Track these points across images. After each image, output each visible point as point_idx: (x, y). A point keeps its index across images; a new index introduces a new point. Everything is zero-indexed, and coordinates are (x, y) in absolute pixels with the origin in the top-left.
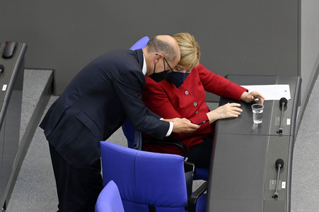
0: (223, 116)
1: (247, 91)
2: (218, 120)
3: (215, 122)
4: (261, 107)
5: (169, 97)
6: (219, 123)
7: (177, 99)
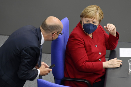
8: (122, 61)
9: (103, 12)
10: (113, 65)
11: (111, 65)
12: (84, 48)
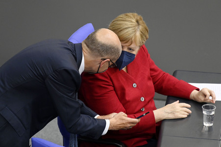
0: (171, 116)
1: (198, 90)
2: (165, 120)
3: (162, 122)
4: (212, 108)
5: (114, 86)
6: (166, 123)
7: (123, 90)
8: (189, 106)
9: (147, 28)
10: (172, 113)
11: (169, 113)
12: (114, 92)
